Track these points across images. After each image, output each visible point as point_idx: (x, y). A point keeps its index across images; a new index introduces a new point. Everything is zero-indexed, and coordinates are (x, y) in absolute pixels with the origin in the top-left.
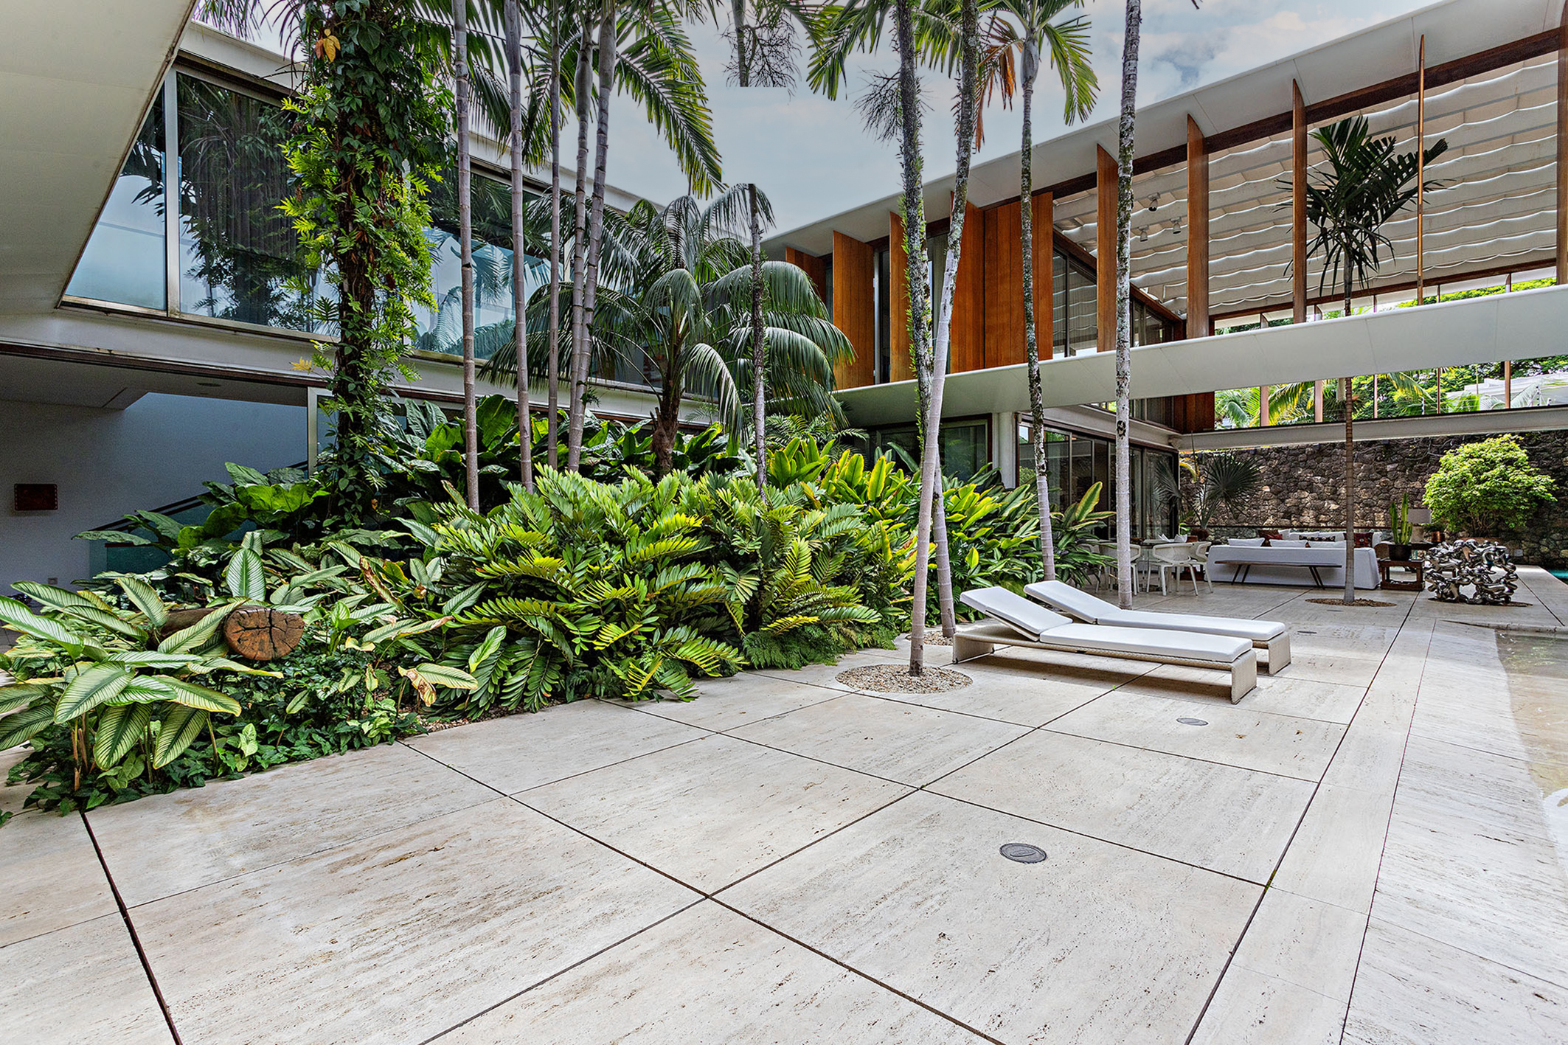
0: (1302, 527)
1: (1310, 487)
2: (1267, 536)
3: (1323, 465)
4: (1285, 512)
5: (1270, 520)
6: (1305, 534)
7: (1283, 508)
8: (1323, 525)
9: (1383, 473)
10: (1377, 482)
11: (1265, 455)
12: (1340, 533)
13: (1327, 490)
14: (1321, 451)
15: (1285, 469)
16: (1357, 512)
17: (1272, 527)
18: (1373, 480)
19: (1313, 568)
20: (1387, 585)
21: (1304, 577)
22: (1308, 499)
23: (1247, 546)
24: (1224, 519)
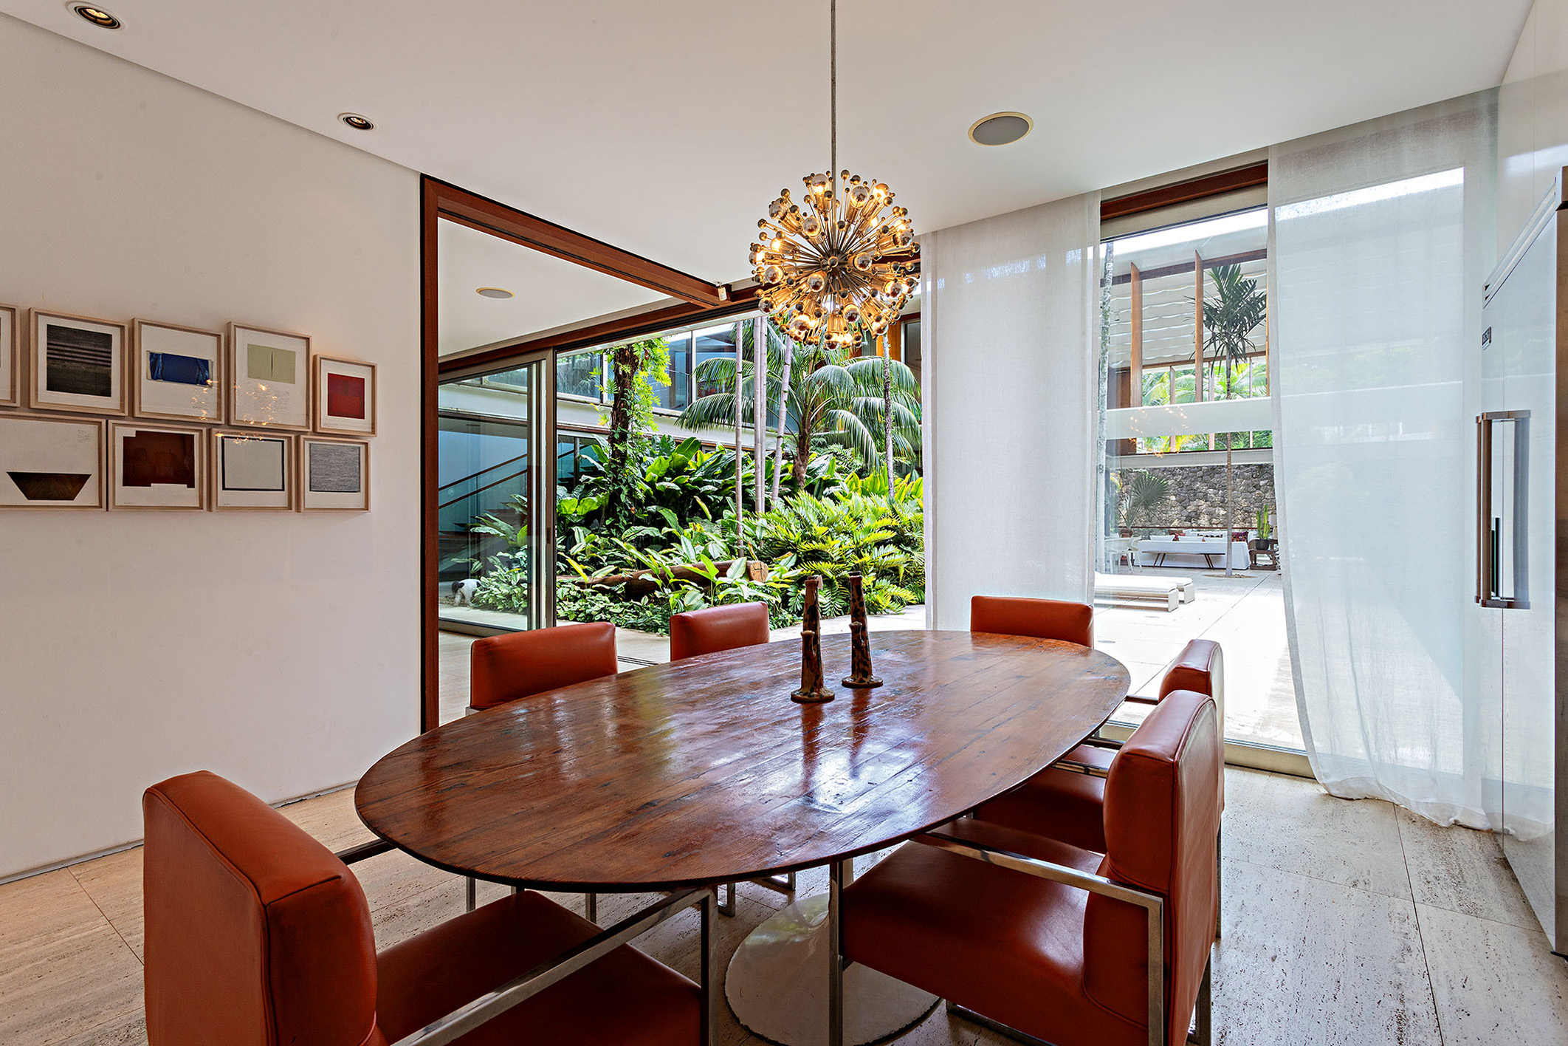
0: (1199, 528)
1: (1206, 499)
2: (1176, 534)
3: (1215, 480)
4: (1187, 517)
5: (1176, 523)
6: (1200, 533)
7: (1185, 513)
8: (1214, 526)
9: (1257, 487)
10: (1253, 494)
11: (1172, 472)
12: (1225, 532)
13: (1217, 499)
14: (1213, 470)
15: (1187, 482)
16: (1239, 516)
17: (1177, 528)
18: (1251, 493)
19: (1207, 555)
20: (1254, 567)
21: (1198, 562)
22: (1204, 506)
23: (1161, 541)
24: (1141, 521)
